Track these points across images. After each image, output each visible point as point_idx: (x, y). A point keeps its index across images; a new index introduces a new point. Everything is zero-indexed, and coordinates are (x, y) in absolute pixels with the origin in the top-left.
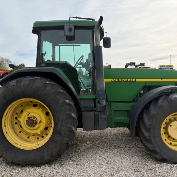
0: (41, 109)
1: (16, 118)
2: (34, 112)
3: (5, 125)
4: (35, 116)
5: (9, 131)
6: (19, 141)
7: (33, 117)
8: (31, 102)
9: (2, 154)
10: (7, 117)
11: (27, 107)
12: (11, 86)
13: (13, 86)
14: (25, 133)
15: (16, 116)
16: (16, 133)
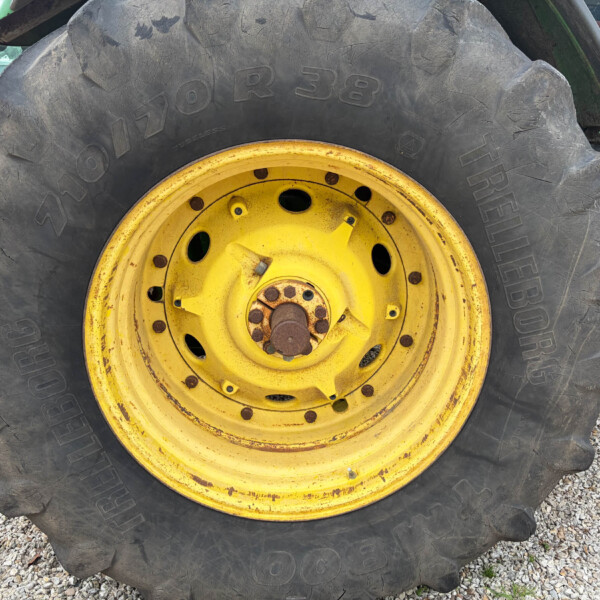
0: (345, 229)
1: (155, 294)
2: (299, 254)
3: (105, 361)
4: (313, 281)
5: (135, 394)
6: (210, 455)
7: (300, 290)
8: (261, 174)
9: (114, 561)
10: (112, 296)
11: (239, 211)
12: (143, 32)
13: (164, 24)
14: (230, 389)
15: (157, 278)
16: (169, 397)
